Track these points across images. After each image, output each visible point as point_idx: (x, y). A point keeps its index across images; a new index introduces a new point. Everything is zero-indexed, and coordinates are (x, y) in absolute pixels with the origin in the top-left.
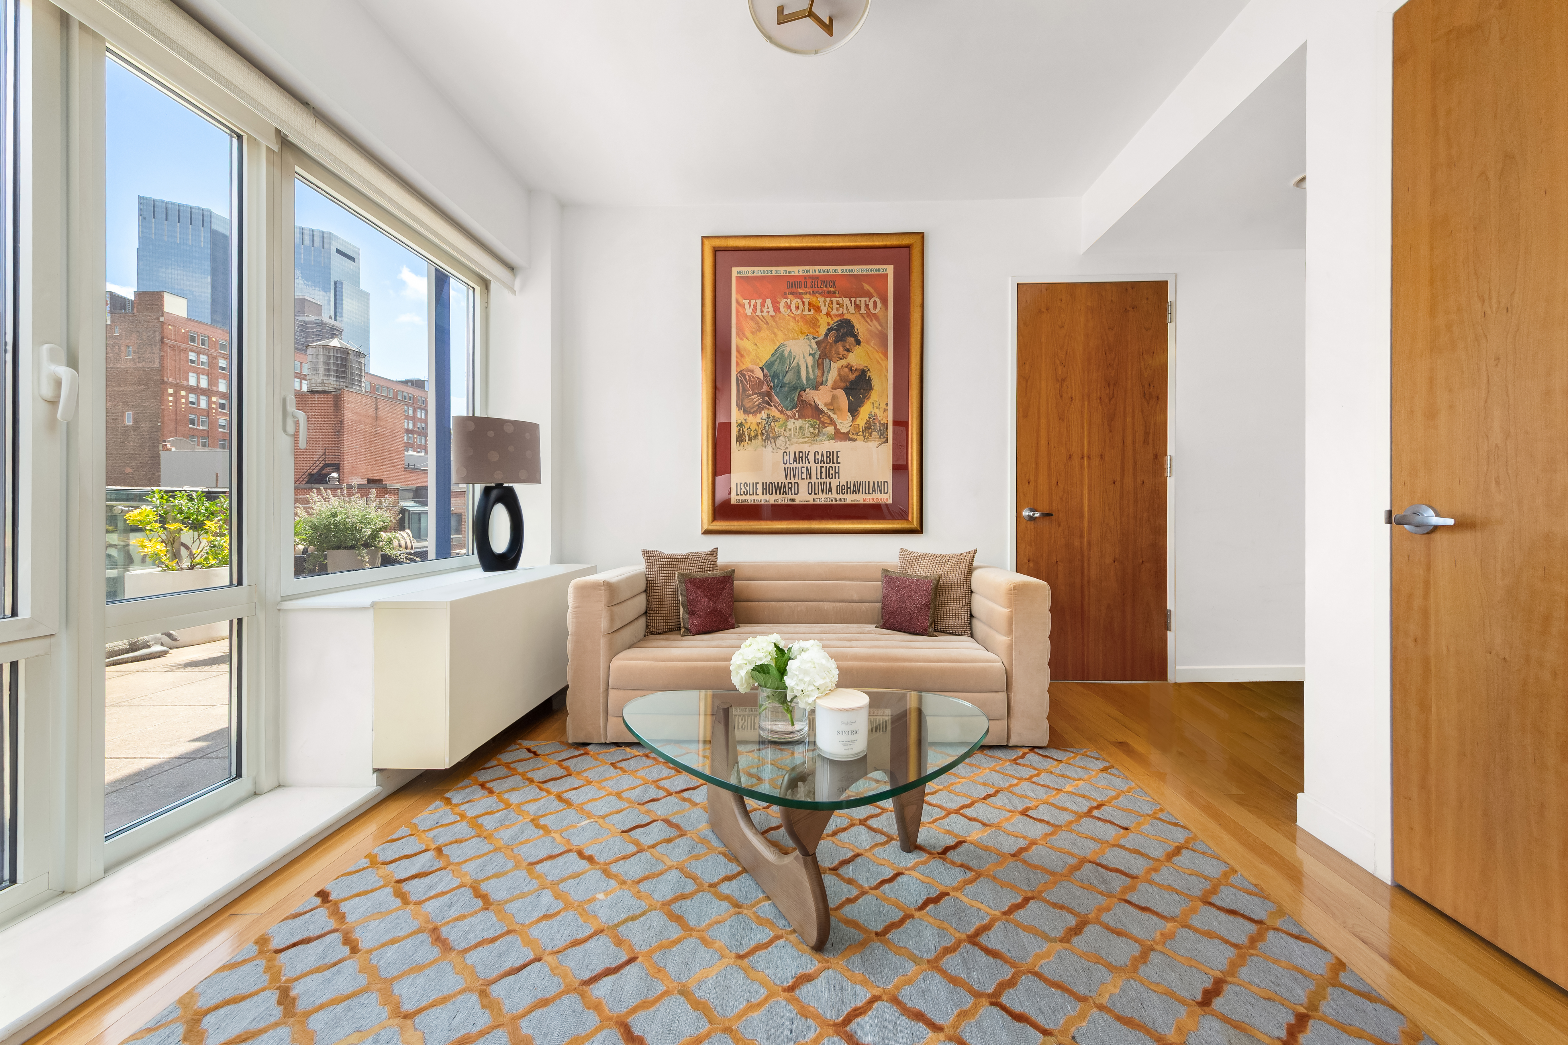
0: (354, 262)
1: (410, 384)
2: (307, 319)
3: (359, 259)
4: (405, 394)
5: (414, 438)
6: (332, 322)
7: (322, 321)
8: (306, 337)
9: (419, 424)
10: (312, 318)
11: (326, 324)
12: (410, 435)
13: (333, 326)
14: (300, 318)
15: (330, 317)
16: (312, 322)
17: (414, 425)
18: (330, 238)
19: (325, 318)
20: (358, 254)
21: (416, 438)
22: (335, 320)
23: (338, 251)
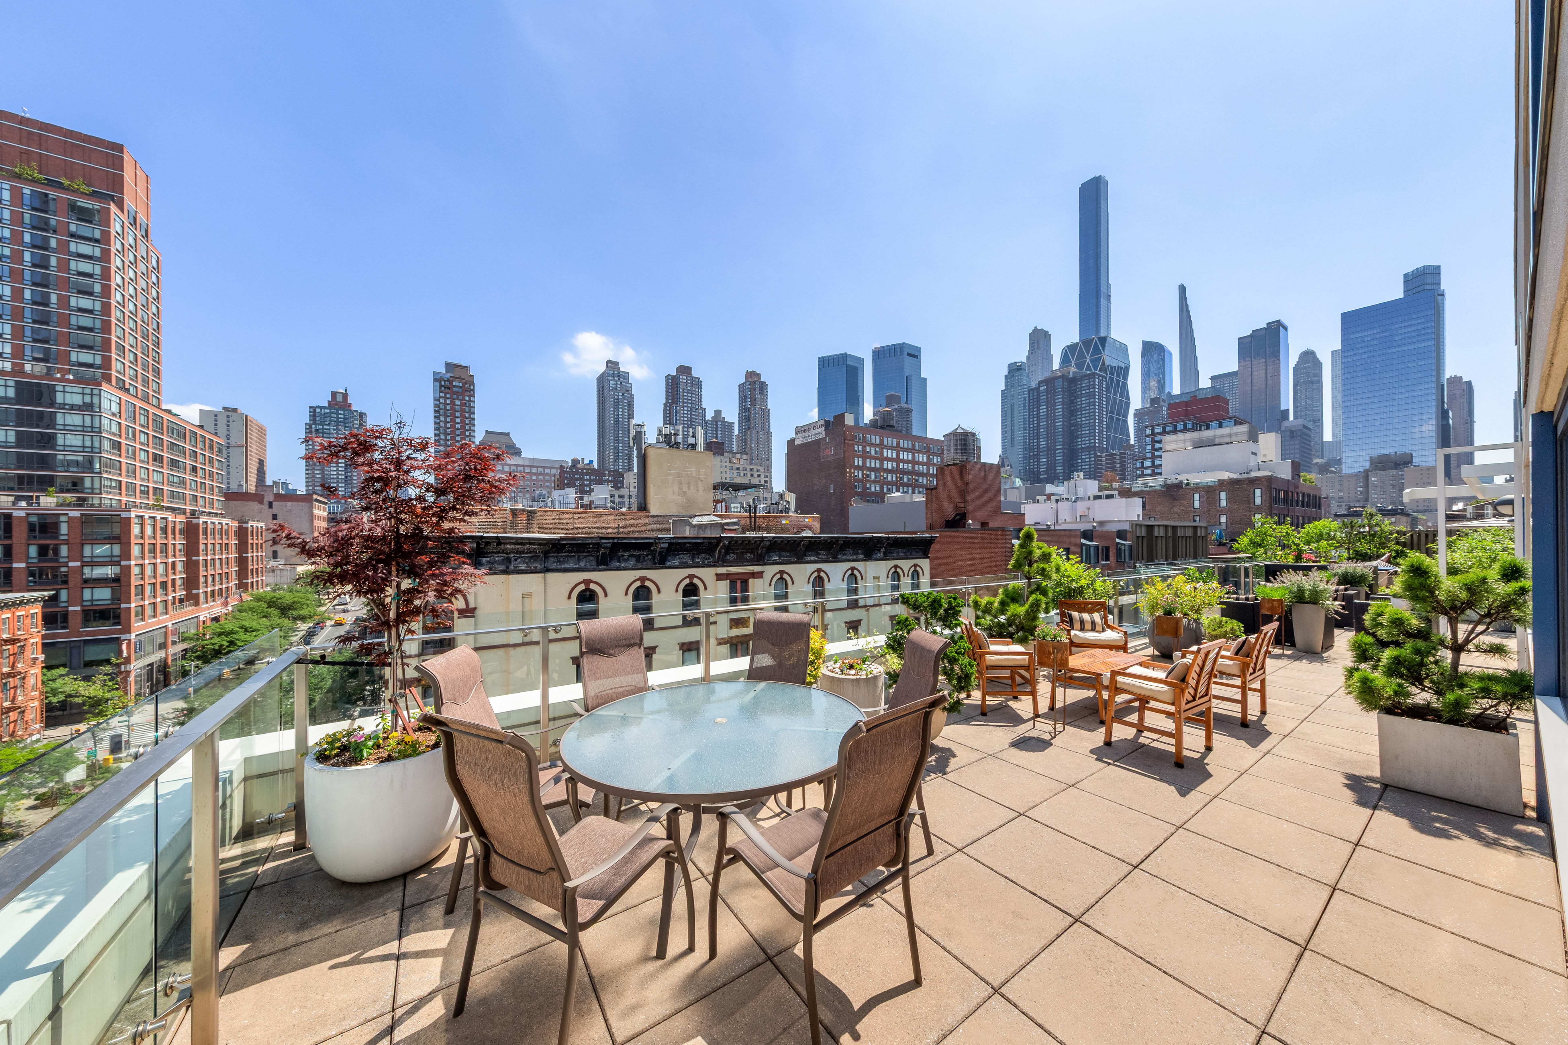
0: (917, 360)
3: (921, 356)
6: (907, 405)
7: (901, 407)
13: (907, 408)
20: (921, 352)
23: (909, 355)
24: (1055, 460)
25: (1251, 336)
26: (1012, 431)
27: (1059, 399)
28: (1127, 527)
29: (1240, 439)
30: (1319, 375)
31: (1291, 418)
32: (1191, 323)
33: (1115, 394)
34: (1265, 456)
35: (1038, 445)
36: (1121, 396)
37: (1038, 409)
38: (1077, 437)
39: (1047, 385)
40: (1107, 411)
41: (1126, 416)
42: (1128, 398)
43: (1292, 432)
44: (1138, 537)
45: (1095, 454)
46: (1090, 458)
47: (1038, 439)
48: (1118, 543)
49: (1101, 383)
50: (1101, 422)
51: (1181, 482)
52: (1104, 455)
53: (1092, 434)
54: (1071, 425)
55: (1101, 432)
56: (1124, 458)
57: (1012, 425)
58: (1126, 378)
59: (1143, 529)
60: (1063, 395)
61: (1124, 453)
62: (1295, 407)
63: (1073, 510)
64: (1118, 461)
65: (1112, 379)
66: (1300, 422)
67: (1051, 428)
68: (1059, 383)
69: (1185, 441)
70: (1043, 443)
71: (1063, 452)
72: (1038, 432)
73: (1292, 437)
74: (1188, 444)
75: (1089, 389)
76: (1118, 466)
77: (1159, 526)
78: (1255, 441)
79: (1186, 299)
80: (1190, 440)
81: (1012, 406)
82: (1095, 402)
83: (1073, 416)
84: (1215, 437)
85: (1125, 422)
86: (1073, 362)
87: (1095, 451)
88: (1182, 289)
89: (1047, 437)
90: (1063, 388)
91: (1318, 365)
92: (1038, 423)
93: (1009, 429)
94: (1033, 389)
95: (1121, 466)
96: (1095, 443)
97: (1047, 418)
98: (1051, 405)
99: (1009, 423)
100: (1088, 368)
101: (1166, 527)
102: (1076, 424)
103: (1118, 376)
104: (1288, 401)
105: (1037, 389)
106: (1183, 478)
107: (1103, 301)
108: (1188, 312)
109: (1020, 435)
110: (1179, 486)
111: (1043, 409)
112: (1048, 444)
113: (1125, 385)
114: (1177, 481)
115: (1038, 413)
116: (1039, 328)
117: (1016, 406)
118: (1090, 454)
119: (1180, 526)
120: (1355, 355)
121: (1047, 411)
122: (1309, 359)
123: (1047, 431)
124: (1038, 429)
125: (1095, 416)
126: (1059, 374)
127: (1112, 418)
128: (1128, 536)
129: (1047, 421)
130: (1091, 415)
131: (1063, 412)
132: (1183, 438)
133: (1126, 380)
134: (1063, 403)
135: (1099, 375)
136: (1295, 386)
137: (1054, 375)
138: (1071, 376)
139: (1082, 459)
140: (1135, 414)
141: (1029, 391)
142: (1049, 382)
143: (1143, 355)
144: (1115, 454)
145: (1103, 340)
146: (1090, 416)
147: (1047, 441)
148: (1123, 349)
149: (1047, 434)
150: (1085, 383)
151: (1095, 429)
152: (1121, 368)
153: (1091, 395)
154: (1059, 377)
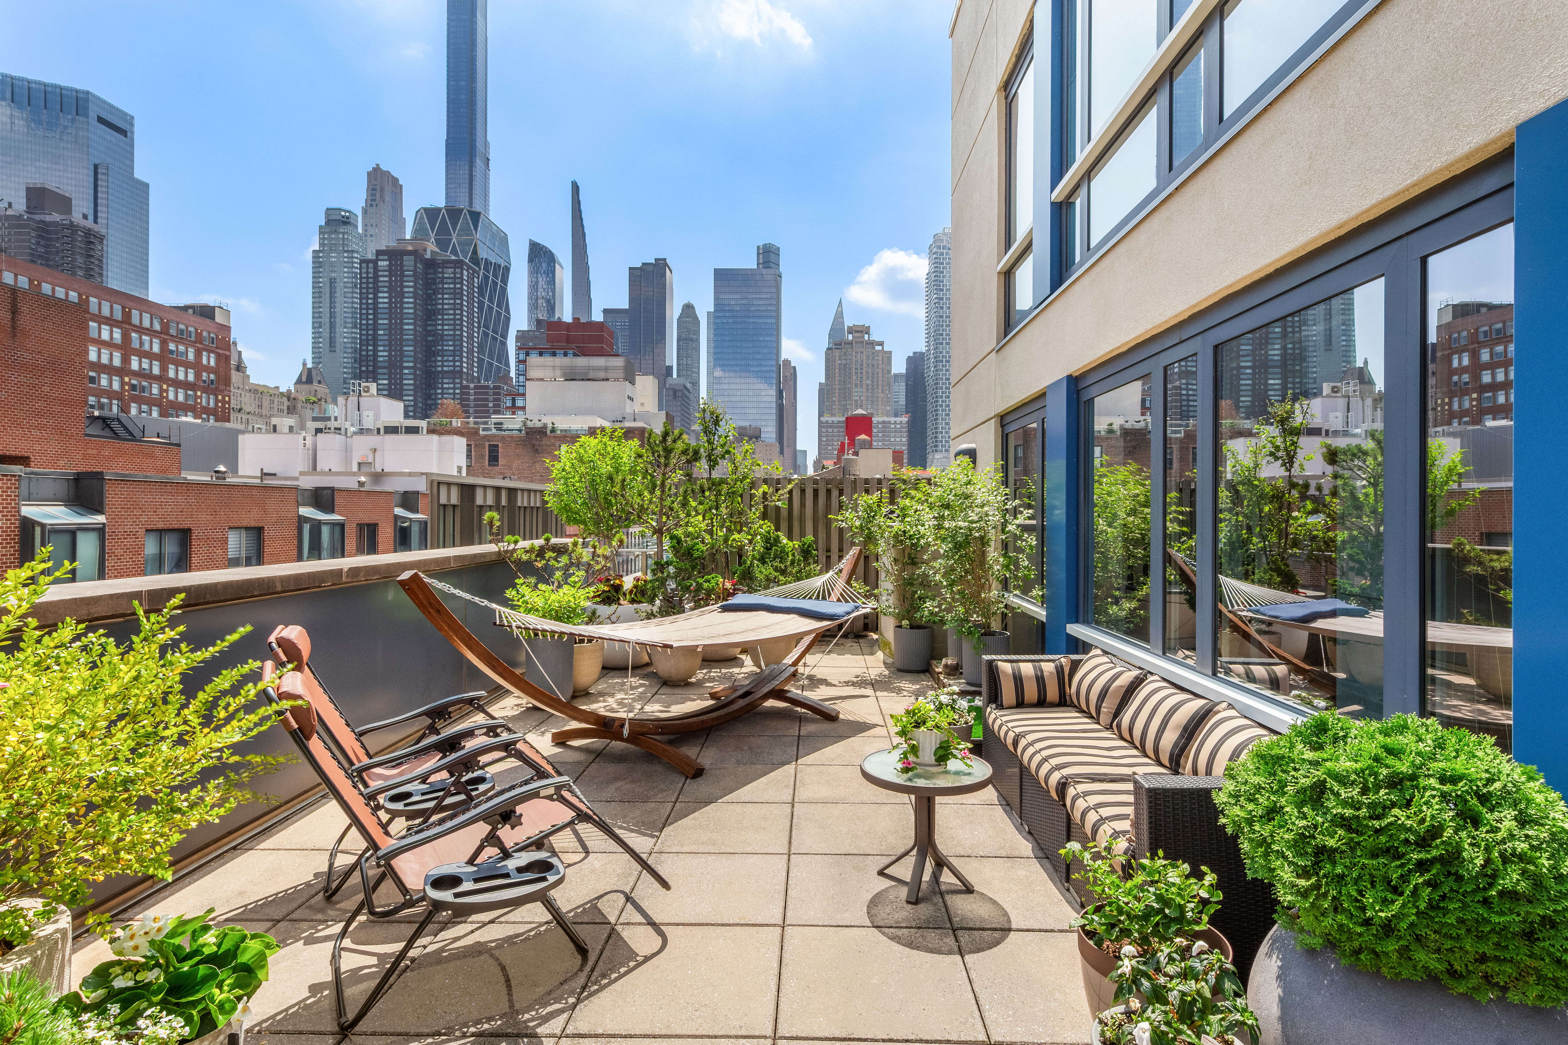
0: (126, 136)
1: (190, 311)
2: (48, 218)
3: (133, 133)
4: (182, 326)
5: (196, 397)
6: (89, 223)
7: (72, 222)
8: (47, 246)
9: (204, 374)
10: (56, 217)
11: (77, 226)
12: (190, 392)
13: (89, 230)
14: (38, 217)
15: (85, 217)
16: (55, 224)
17: (198, 376)
18: (87, 100)
19: (76, 217)
20: (132, 125)
21: (201, 397)
22: (96, 221)
23: (101, 120)
24: (402, 384)
25: (640, 269)
26: (332, 326)
27: (409, 287)
28: (421, 486)
29: (616, 376)
30: (697, 332)
31: (675, 376)
32: (584, 235)
33: (491, 300)
34: (642, 404)
35: (375, 356)
36: (499, 305)
37: (376, 298)
38: (435, 354)
39: (389, 260)
40: (479, 323)
41: (505, 336)
42: (508, 311)
43: (675, 391)
44: (445, 506)
45: (461, 383)
46: (454, 389)
47: (375, 346)
48: (396, 517)
49: (471, 278)
50: (470, 337)
51: (545, 426)
52: (472, 386)
53: (457, 352)
54: (428, 333)
55: (470, 352)
56: (499, 394)
57: (332, 315)
58: (505, 281)
59: (454, 492)
60: (415, 282)
61: (499, 387)
62: (678, 365)
63: (347, 451)
64: (491, 398)
65: (486, 278)
66: (682, 381)
67: (396, 329)
68: (408, 261)
69: (554, 367)
70: (383, 354)
71: (415, 374)
72: (375, 335)
73: (675, 397)
74: (558, 372)
75: (455, 283)
76: (491, 405)
77: (485, 487)
78: (633, 382)
79: (579, 202)
80: (562, 368)
81: (332, 282)
82: (462, 304)
83: (429, 319)
84: (589, 368)
85: (504, 344)
86: (433, 236)
87: (461, 378)
88: (575, 188)
89: (390, 345)
90: (415, 271)
91: (697, 322)
92: (375, 319)
93: (326, 320)
94: (368, 262)
95: (494, 406)
96: (461, 366)
97: (390, 313)
98: (396, 292)
99: (325, 310)
100: (454, 252)
101: (498, 489)
102: (434, 333)
103: (495, 275)
104: (672, 358)
105: (375, 262)
106: (547, 420)
107: (479, 163)
108: (581, 219)
109: (346, 335)
110: (541, 432)
111: (383, 298)
112: (390, 356)
113: (504, 291)
114: (539, 425)
115: (376, 303)
116: (384, 168)
117: (339, 285)
118: (454, 383)
119: (523, 490)
120: (724, 317)
121: (390, 303)
122: (688, 309)
123: (390, 334)
124: (375, 329)
125: (461, 325)
126: (410, 248)
127: (486, 334)
128: (422, 503)
129: (390, 319)
130: (457, 324)
131: (415, 308)
132: (552, 364)
133: (506, 284)
134: (415, 295)
135: (469, 268)
136: (679, 340)
137: (401, 247)
138: (428, 256)
139: (442, 388)
140: (517, 337)
141: (362, 262)
142: (394, 255)
143: (531, 260)
144: (487, 387)
145: (475, 216)
146: (455, 325)
147: (390, 351)
148: (502, 240)
149: (390, 340)
150: (449, 272)
151: (462, 346)
152: (499, 266)
153: (457, 294)
154: (409, 253)
